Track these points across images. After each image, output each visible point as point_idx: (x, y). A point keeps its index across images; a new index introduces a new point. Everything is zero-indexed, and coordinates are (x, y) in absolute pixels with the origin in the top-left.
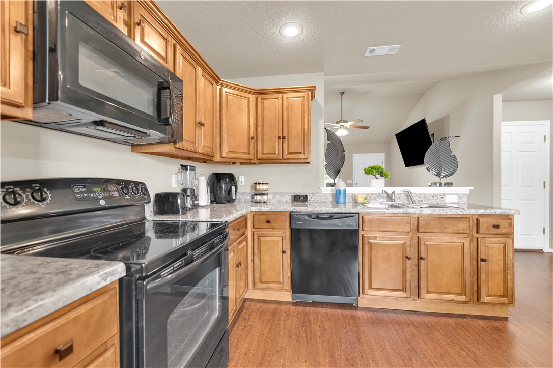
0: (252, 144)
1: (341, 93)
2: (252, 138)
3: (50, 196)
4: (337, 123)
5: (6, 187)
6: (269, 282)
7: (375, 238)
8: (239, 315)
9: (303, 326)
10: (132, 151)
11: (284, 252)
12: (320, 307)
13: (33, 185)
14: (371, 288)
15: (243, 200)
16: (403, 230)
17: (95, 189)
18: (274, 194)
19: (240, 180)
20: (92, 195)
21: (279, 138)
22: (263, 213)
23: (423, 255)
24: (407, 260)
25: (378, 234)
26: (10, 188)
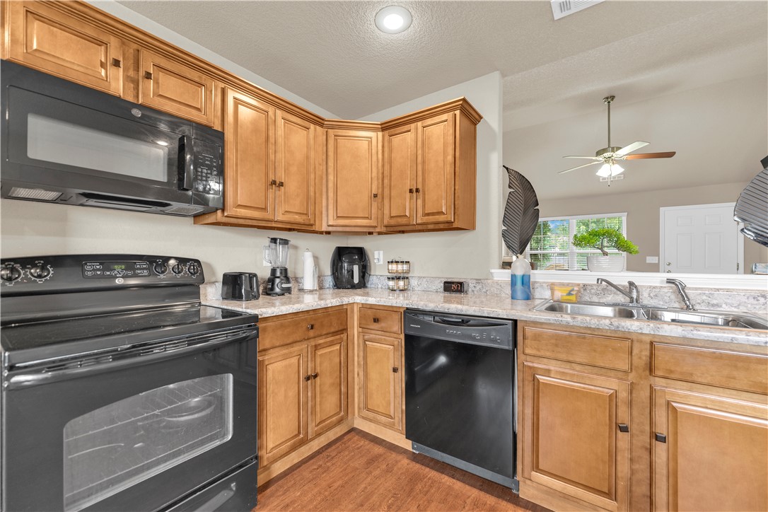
0: (375, 205)
1: (607, 98)
2: (375, 196)
3: (51, 272)
4: (598, 153)
5: (6, 263)
6: (377, 412)
7: (547, 372)
8: (326, 449)
9: (395, 495)
10: (194, 223)
11: (395, 370)
12: (448, 475)
13: (37, 262)
14: (536, 467)
15: (380, 286)
16: (611, 366)
17: (116, 267)
18: (420, 278)
19: (376, 256)
20: (108, 273)
21: (411, 191)
22: (371, 307)
23: (662, 429)
24: (620, 434)
25: (553, 366)
26: (10, 265)
